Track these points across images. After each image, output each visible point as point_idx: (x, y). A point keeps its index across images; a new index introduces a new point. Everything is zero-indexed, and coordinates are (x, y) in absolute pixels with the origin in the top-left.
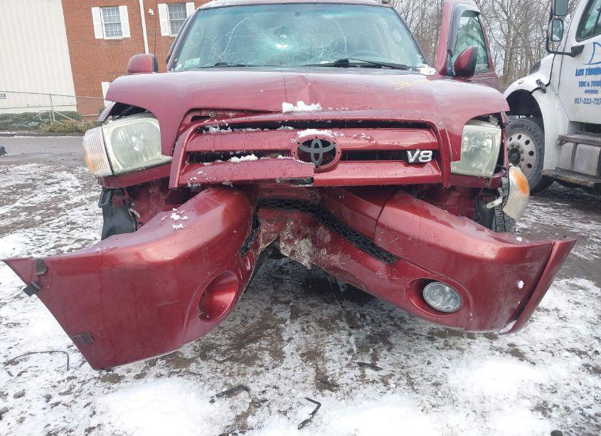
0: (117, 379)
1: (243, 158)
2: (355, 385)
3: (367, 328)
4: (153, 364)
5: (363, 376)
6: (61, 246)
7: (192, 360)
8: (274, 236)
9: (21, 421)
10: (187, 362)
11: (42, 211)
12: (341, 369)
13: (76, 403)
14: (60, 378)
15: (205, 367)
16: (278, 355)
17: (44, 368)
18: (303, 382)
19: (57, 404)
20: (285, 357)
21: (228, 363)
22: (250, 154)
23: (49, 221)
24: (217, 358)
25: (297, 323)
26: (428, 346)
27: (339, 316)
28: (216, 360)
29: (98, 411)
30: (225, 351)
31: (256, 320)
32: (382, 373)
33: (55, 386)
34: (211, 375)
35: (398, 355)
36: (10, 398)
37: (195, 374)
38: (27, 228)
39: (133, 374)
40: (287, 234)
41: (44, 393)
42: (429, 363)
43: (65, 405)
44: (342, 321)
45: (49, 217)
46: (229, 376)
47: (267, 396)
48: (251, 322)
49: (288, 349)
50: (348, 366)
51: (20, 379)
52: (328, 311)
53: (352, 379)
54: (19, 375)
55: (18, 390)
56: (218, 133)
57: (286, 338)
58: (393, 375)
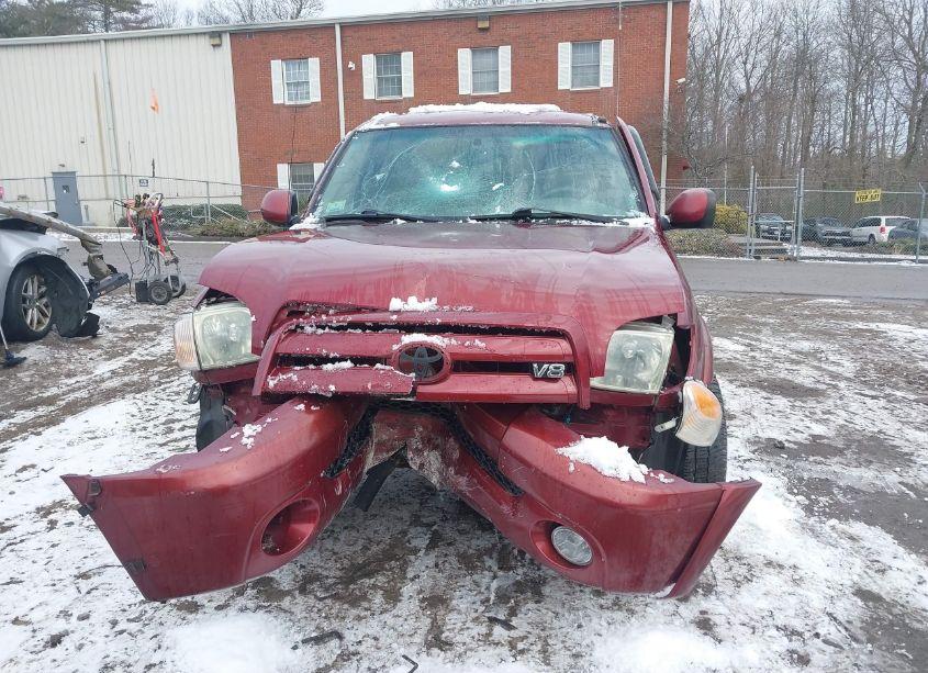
0: (194, 608)
1: (337, 365)
2: (474, 645)
3: (520, 571)
4: (240, 593)
5: (489, 635)
6: (173, 421)
7: (288, 593)
8: (398, 444)
9: (80, 647)
10: (282, 594)
11: (161, 368)
12: (464, 623)
13: (143, 632)
14: (133, 601)
15: (299, 604)
16: (393, 597)
17: (118, 586)
18: (410, 636)
19: (121, 632)
20: (400, 601)
21: (329, 601)
22: (346, 360)
23: (167, 383)
24: (318, 594)
25: (433, 555)
26: (588, 604)
27: (489, 552)
28: (315, 596)
29: (164, 645)
30: (330, 586)
31: (382, 546)
32: (513, 633)
33: (124, 611)
34: (304, 614)
35: (544, 611)
36: (74, 619)
37: (285, 611)
38: (139, 391)
39: (214, 604)
40: (415, 443)
41: (111, 617)
42: (580, 626)
43: (130, 634)
44: (491, 558)
45: (168, 377)
46: (325, 618)
47: (361, 649)
48: (375, 548)
49: (408, 589)
50: (476, 620)
51: (89, 597)
52: (479, 542)
53: (473, 637)
54: (88, 593)
55: (84, 611)
56: (314, 333)
57: (410, 575)
58: (527, 637)
